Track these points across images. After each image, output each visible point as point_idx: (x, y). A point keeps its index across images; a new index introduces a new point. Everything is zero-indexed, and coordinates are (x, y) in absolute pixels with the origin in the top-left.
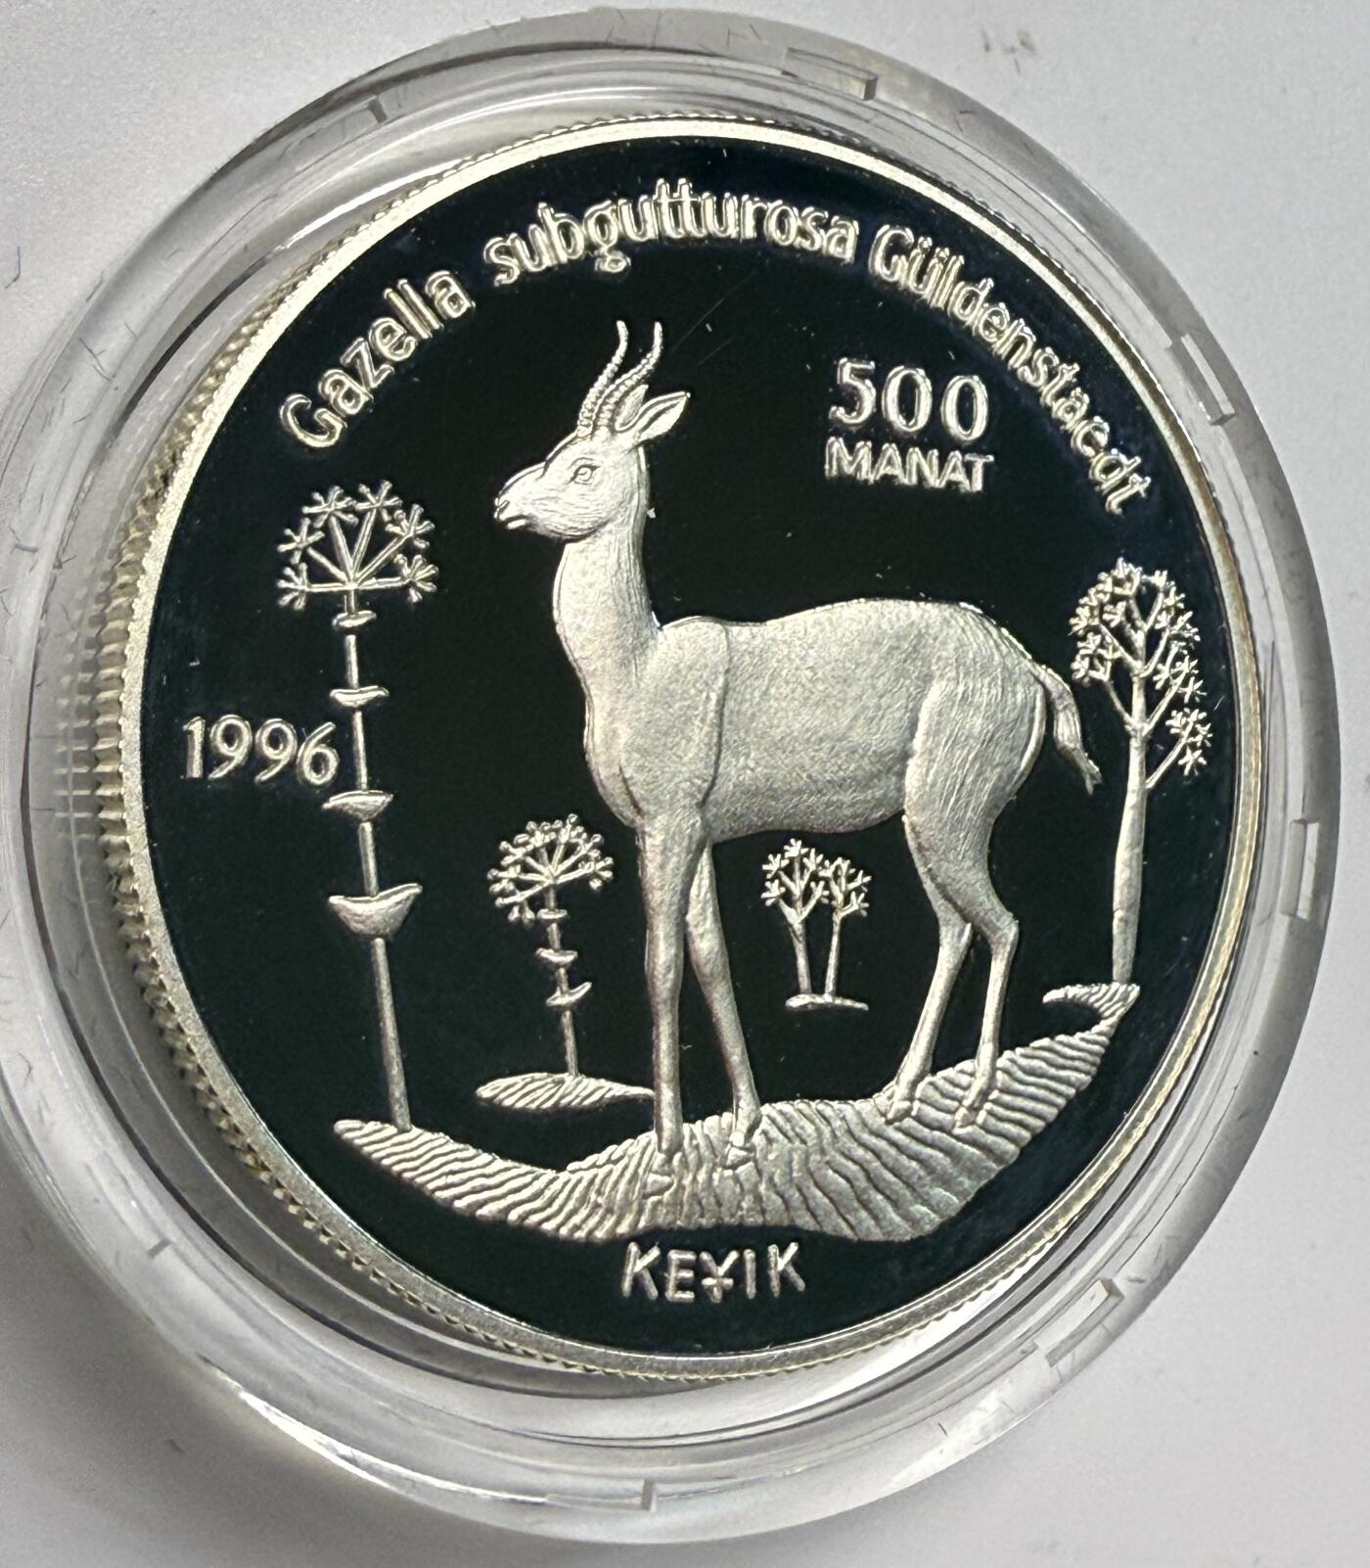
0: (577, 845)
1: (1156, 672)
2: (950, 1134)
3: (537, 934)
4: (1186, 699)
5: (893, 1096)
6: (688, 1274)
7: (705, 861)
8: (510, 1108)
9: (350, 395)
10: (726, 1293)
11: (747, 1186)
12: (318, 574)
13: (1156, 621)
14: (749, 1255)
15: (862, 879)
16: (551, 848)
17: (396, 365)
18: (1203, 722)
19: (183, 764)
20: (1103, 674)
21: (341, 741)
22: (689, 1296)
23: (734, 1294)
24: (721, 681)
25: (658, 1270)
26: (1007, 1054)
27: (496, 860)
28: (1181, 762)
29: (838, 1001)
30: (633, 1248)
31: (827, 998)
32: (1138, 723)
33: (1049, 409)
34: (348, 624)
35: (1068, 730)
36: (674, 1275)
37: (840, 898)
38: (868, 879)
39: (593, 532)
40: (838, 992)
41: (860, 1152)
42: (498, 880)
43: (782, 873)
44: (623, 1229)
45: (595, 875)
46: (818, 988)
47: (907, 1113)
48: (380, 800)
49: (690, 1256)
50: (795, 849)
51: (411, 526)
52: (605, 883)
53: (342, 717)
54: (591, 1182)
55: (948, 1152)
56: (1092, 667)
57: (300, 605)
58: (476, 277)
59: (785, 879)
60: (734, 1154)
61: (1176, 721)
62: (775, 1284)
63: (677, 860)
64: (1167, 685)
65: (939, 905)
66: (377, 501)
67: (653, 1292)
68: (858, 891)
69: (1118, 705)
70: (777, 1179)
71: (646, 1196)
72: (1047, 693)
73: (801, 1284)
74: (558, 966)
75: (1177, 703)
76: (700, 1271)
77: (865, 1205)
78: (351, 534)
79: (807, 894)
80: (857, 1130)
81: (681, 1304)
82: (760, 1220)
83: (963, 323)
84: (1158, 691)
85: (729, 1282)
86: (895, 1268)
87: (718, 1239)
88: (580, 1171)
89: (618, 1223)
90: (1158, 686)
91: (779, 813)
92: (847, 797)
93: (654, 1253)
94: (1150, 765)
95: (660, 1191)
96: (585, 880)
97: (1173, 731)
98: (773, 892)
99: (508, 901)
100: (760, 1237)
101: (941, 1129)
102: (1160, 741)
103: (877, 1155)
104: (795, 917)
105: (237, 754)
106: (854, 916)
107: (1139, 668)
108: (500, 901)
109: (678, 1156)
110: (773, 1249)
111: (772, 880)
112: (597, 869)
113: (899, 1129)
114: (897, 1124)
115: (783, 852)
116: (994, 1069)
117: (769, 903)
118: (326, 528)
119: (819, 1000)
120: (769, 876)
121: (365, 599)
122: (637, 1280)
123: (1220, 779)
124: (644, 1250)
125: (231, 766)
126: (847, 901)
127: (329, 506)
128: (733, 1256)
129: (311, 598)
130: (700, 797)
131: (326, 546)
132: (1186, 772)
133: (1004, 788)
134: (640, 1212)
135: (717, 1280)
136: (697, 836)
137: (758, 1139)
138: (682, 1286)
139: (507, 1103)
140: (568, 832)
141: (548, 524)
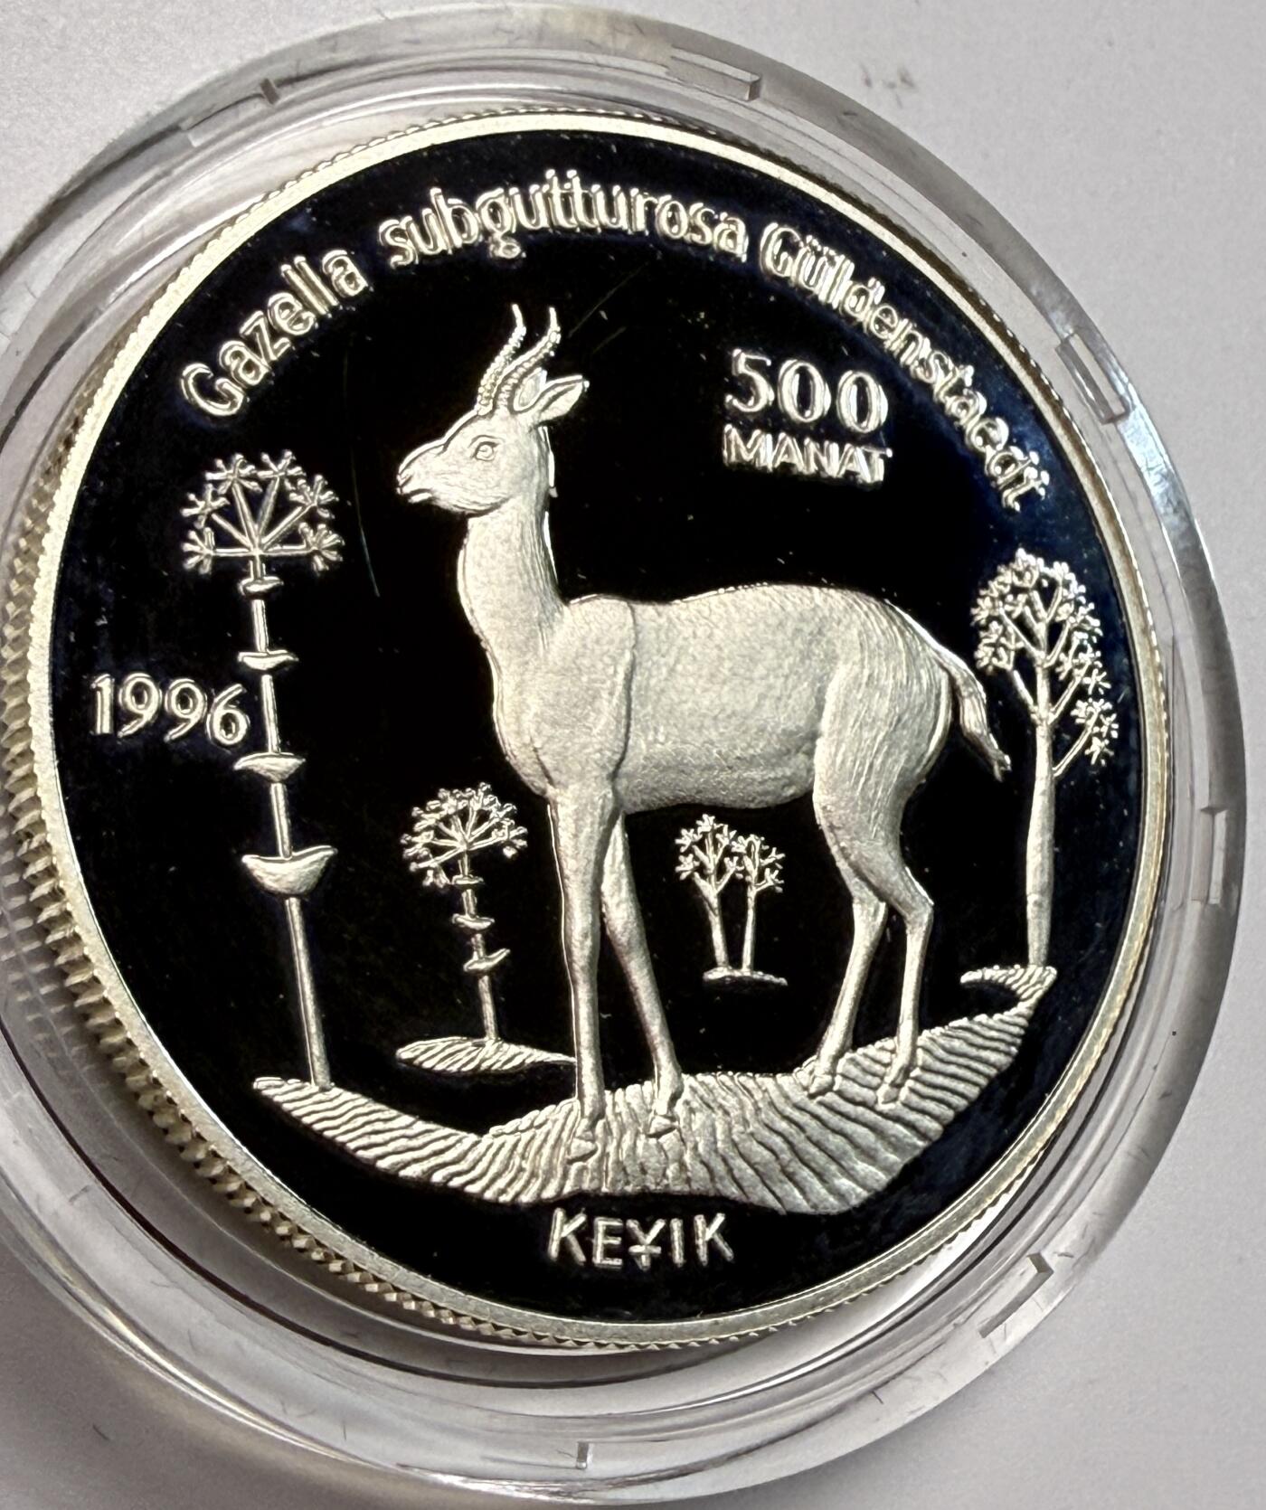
0: (490, 812)
1: (1059, 663)
2: (872, 1109)
3: (451, 901)
4: (1090, 691)
5: (814, 1070)
6: (616, 1241)
7: (618, 831)
8: (430, 1071)
9: (250, 367)
10: (653, 1257)
11: (670, 1155)
12: (223, 539)
13: (1056, 614)
14: (676, 1225)
15: (775, 856)
16: (464, 815)
17: (296, 340)
18: (1107, 713)
19: (91, 721)
20: (1006, 663)
21: (250, 703)
22: (617, 1262)
23: (662, 1261)
24: (628, 657)
25: (585, 1235)
26: (926, 1033)
27: (408, 825)
28: (1087, 752)
29: (759, 975)
30: (559, 1214)
31: (745, 971)
32: (1044, 713)
33: (942, 406)
34: (255, 588)
35: (974, 718)
36: (600, 1241)
37: (755, 873)
38: (781, 856)
39: (495, 507)
40: (756, 966)
41: (783, 1125)
42: (411, 844)
43: (696, 848)
44: (549, 1193)
45: (509, 843)
46: (735, 960)
47: (829, 1088)
48: (290, 763)
49: (616, 1223)
50: (707, 823)
51: (316, 494)
52: (521, 851)
53: (251, 680)
54: (515, 1146)
55: (872, 1128)
56: (995, 654)
57: (206, 569)
58: (372, 257)
59: (698, 852)
60: (659, 1123)
61: (1081, 710)
62: (703, 1253)
63: (591, 828)
64: (1070, 677)
65: (853, 884)
66: (281, 468)
67: (581, 1257)
68: (772, 867)
69: (1024, 693)
70: (701, 1149)
71: (571, 1162)
72: (952, 680)
73: (729, 1253)
74: (474, 932)
75: (1081, 693)
76: (629, 1239)
77: (791, 1177)
78: (254, 501)
79: (721, 869)
80: (780, 1103)
81: (608, 1271)
82: (686, 1189)
83: (854, 319)
84: (1062, 682)
85: (658, 1250)
86: (824, 1240)
87: (648, 1206)
88: (503, 1136)
89: (543, 1187)
90: (1062, 677)
91: (690, 786)
92: (756, 774)
93: (580, 1219)
94: (1057, 753)
95: (584, 1158)
96: (497, 848)
97: (1078, 721)
98: (686, 866)
99: (422, 865)
100: (688, 1205)
101: (863, 1104)
102: (1066, 729)
103: (801, 1128)
104: (711, 890)
105: (147, 713)
106: (770, 890)
107: (1039, 655)
108: (413, 867)
109: (600, 1124)
110: (699, 1220)
111: (686, 854)
112: (508, 836)
113: (821, 1103)
114: (819, 1098)
115: (696, 827)
116: (914, 1047)
117: (684, 876)
118: (229, 495)
119: (737, 974)
120: (683, 850)
121: (272, 564)
122: (564, 1243)
123: (1126, 771)
124: (570, 1216)
125: (142, 724)
126: (761, 877)
127: (230, 475)
128: (659, 1225)
129: (217, 561)
130: (611, 769)
131: (230, 513)
132: (1093, 761)
133: (914, 769)
134: (565, 1176)
135: (644, 1249)
136: (610, 807)
137: (680, 1109)
138: (609, 1252)
139: (427, 1065)
140: (479, 798)
141: (450, 498)
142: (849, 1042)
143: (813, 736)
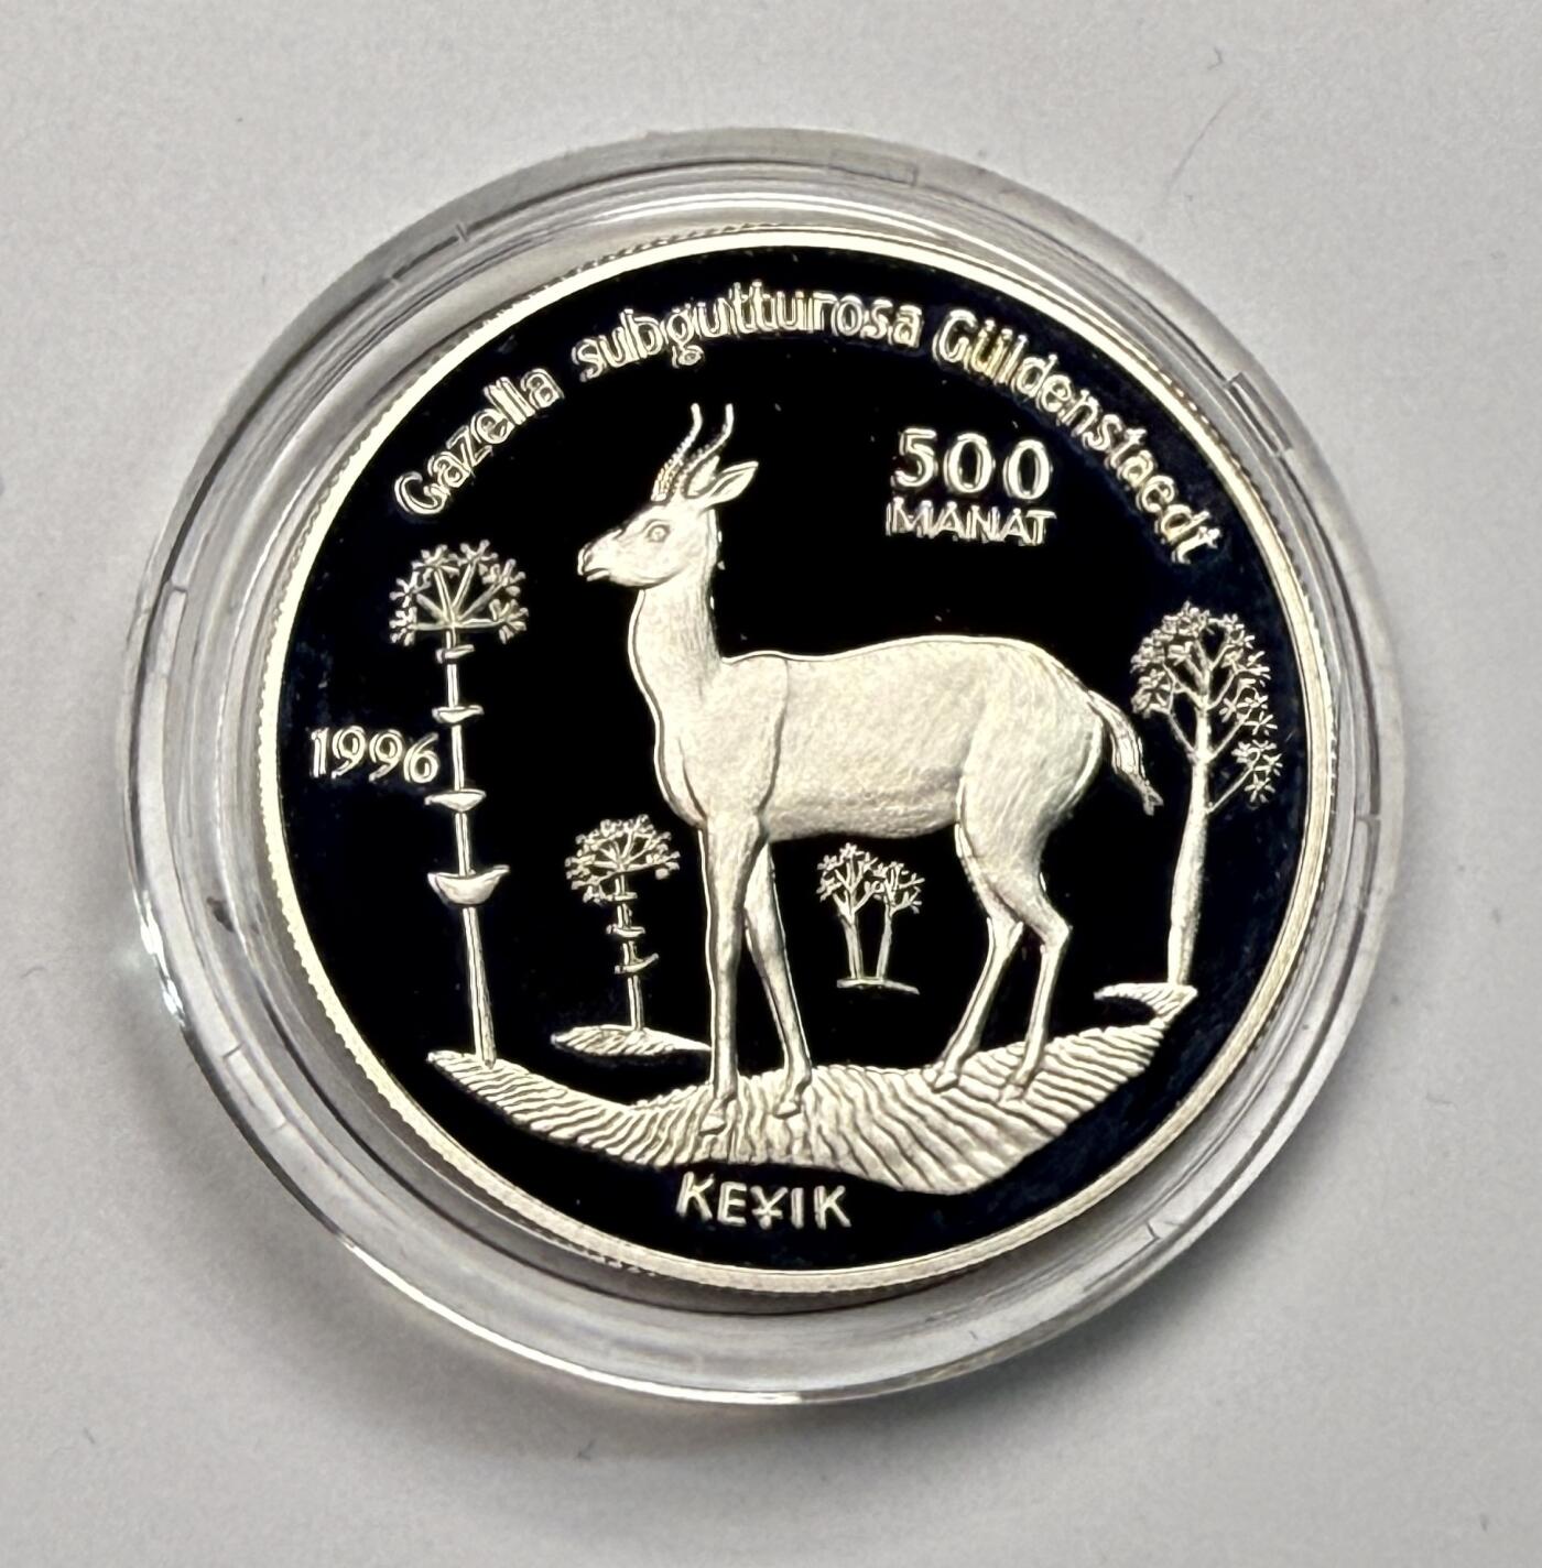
0: (646, 840)
1: (1222, 705)
2: (995, 1104)
3: (607, 912)
4: (1255, 732)
5: (942, 1070)
6: (740, 1203)
7: (764, 860)
8: (582, 1052)
9: (453, 472)
10: (774, 1219)
11: (796, 1134)
12: (424, 615)
13: (1222, 660)
14: (798, 1194)
15: (915, 880)
16: (622, 841)
17: (496, 447)
18: (1271, 753)
19: (309, 764)
20: (1164, 707)
21: (443, 749)
22: (740, 1221)
23: (782, 1224)
24: (780, 706)
25: (712, 1197)
26: (1058, 1040)
27: (573, 849)
28: (1249, 788)
29: (890, 984)
30: (690, 1177)
31: (879, 980)
32: (1202, 755)
33: (1114, 471)
34: (450, 655)
35: (1128, 757)
36: (726, 1202)
37: (892, 896)
38: (921, 880)
39: (663, 580)
40: (890, 975)
41: (904, 1115)
42: (575, 866)
43: (837, 871)
44: (682, 1159)
45: (662, 866)
46: (869, 967)
47: (954, 1084)
48: (475, 797)
49: (742, 1188)
50: (850, 850)
51: (504, 576)
52: (673, 873)
53: (444, 730)
54: (653, 1119)
55: (994, 1121)
56: (1153, 699)
57: (409, 640)
58: (566, 373)
59: (839, 876)
60: (788, 1107)
61: (1243, 752)
62: (822, 1221)
63: (738, 854)
64: (1233, 719)
65: (990, 905)
66: (474, 555)
67: (707, 1213)
68: (911, 890)
69: (1180, 735)
70: (826, 1131)
71: (702, 1134)
72: (1106, 722)
73: (845, 1221)
74: (626, 940)
75: (1245, 735)
76: (752, 1202)
77: (910, 1160)
78: (453, 583)
79: (860, 892)
80: (904, 1096)
81: (732, 1227)
82: (809, 1163)
83: (1026, 396)
84: (1225, 724)
85: (778, 1213)
86: (938, 1216)
87: (772, 1175)
88: (644, 1109)
89: (677, 1153)
90: (1225, 719)
91: (829, 820)
92: (899, 808)
93: (709, 1182)
94: (1213, 790)
95: (716, 1131)
96: (652, 870)
97: (1240, 760)
98: (827, 887)
99: (581, 883)
100: (810, 1178)
101: (986, 1100)
102: (1225, 768)
103: (922, 1117)
104: (848, 910)
105: (355, 758)
106: (908, 910)
107: (1203, 703)
108: (576, 885)
109: (732, 1104)
110: (820, 1191)
111: (827, 877)
112: (662, 860)
113: (943, 1097)
114: (944, 1094)
115: (838, 855)
116: (1042, 1053)
117: (823, 897)
118: (432, 579)
119: (871, 982)
120: (825, 873)
121: (465, 636)
122: (692, 1201)
123: (1289, 806)
124: (699, 1180)
125: (352, 766)
126: (899, 898)
127: (434, 560)
128: (783, 1191)
129: (419, 634)
131: (432, 593)
132: (1253, 797)
133: (1057, 807)
134: (697, 1145)
135: (767, 1212)
136: (754, 838)
137: (808, 1095)
138: (733, 1211)
139: (579, 1048)
140: (636, 828)
141: (623, 574)
142: (976, 1046)
143: (956, 776)
